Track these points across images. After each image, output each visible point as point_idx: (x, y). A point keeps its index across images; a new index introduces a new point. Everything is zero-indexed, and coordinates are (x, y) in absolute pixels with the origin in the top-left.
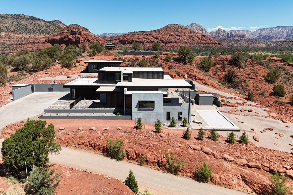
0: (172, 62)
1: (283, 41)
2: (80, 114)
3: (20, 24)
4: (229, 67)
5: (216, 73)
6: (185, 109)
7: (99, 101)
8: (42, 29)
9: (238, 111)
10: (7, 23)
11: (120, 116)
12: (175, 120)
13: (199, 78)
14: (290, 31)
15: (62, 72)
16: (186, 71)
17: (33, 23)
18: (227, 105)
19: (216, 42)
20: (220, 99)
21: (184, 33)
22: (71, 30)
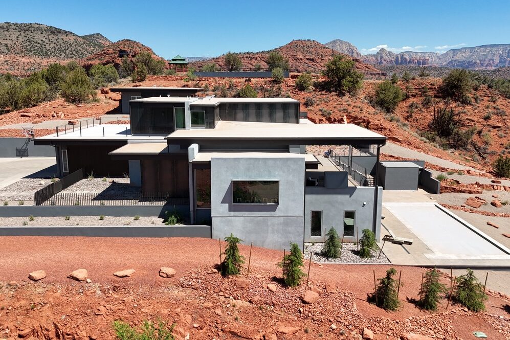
0: (312, 90)
1: (495, 70)
2: (64, 218)
3: (31, 39)
4: (438, 102)
5: (411, 116)
6: (364, 205)
7: (126, 181)
8: (70, 49)
9: (486, 204)
10: (8, 38)
11: (177, 225)
12: (338, 238)
13: (377, 125)
14: (506, 52)
15: (60, 113)
16: (344, 110)
17: (53, 38)
18: (454, 189)
19: (378, 71)
20: (435, 175)
21: (322, 55)
22: (119, 49)
